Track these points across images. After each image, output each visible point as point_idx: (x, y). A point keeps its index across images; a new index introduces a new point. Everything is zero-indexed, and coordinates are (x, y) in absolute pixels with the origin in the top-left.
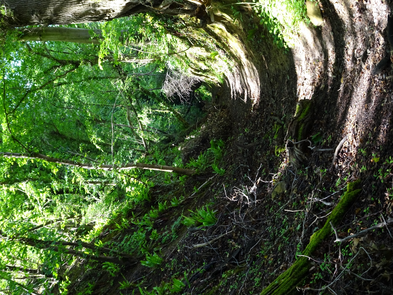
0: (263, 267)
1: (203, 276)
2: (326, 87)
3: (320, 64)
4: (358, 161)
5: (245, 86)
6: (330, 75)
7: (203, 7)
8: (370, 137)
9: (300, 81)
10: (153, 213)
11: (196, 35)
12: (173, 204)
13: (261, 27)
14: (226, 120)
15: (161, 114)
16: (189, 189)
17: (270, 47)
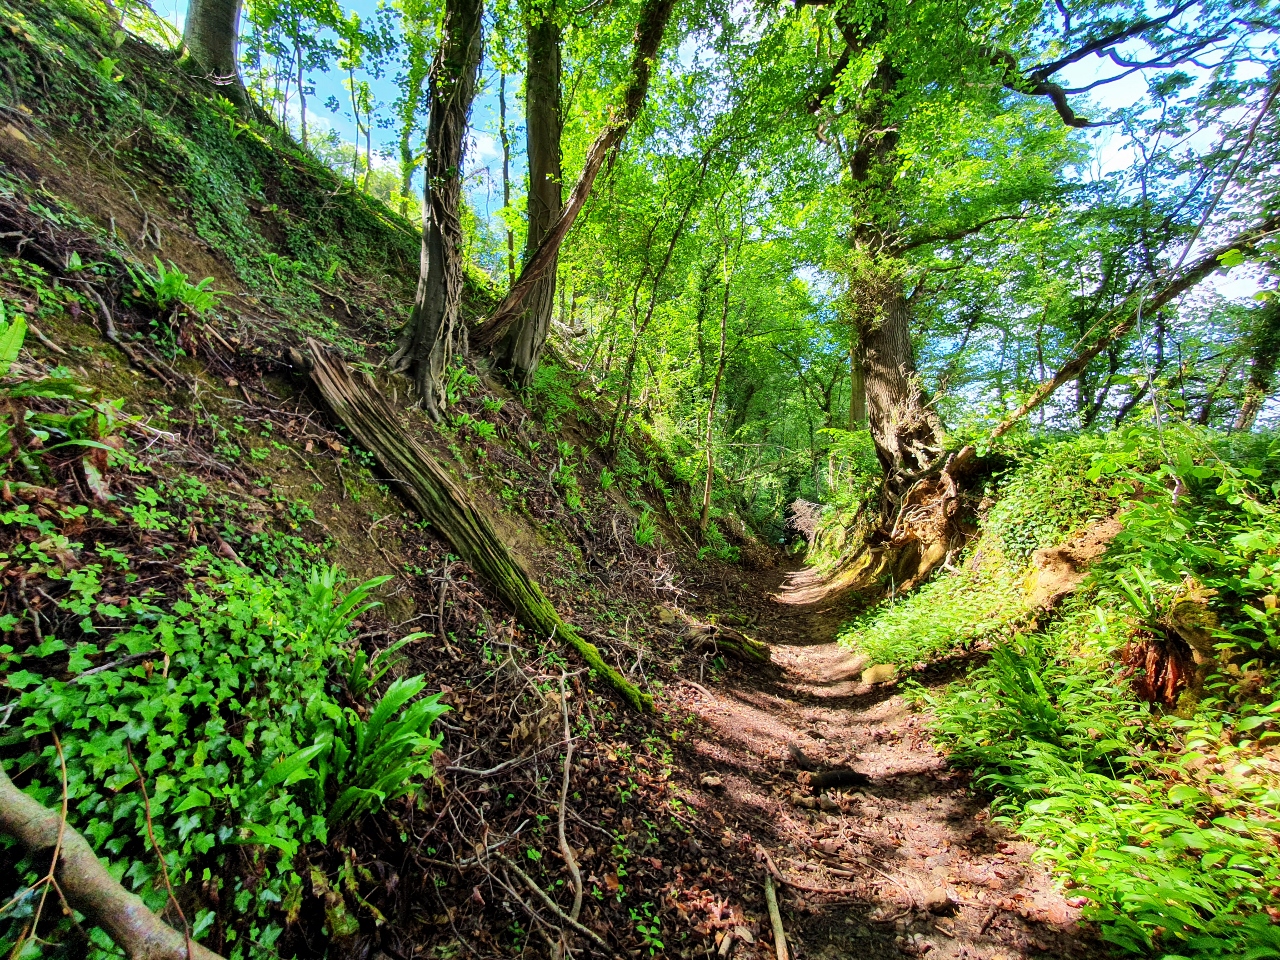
0: (576, 589)
1: (581, 528)
2: (784, 681)
3: (813, 677)
4: (681, 711)
5: (798, 587)
6: (799, 687)
7: (888, 539)
8: (708, 731)
9: (796, 649)
10: (660, 483)
11: (859, 535)
12: (669, 504)
13: (864, 607)
14: (761, 566)
15: (773, 498)
16: (685, 521)
17: (840, 617)
